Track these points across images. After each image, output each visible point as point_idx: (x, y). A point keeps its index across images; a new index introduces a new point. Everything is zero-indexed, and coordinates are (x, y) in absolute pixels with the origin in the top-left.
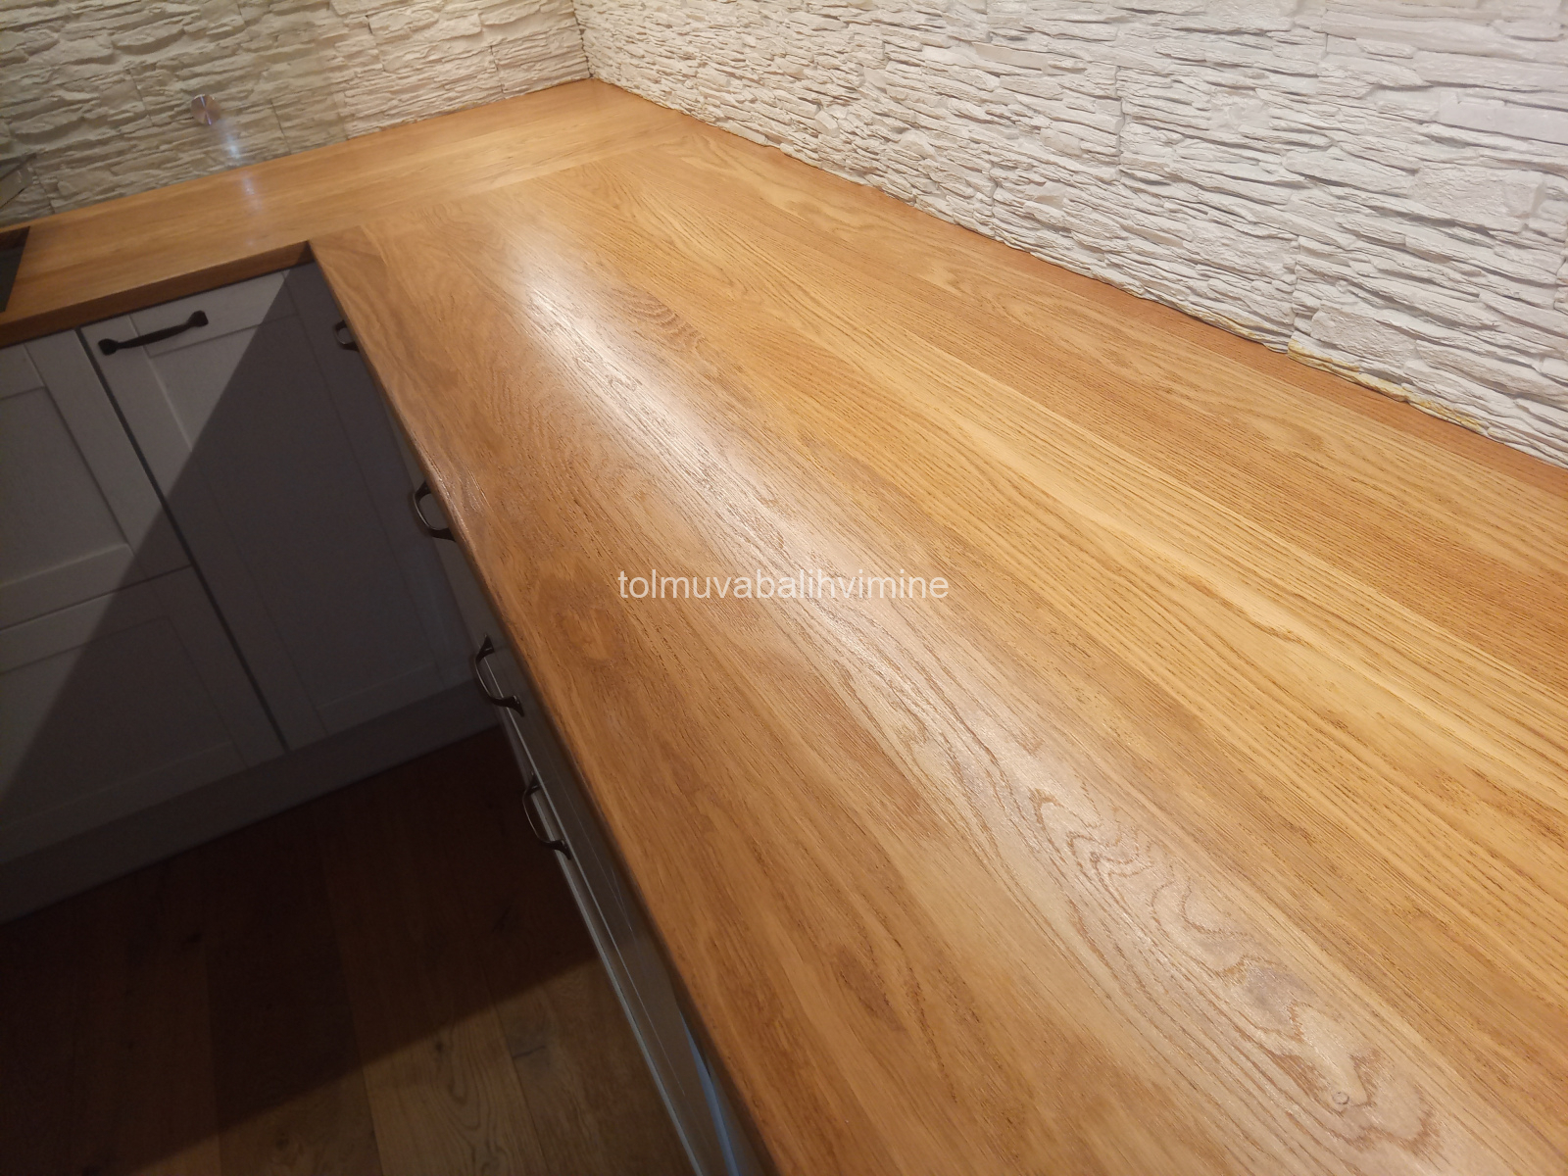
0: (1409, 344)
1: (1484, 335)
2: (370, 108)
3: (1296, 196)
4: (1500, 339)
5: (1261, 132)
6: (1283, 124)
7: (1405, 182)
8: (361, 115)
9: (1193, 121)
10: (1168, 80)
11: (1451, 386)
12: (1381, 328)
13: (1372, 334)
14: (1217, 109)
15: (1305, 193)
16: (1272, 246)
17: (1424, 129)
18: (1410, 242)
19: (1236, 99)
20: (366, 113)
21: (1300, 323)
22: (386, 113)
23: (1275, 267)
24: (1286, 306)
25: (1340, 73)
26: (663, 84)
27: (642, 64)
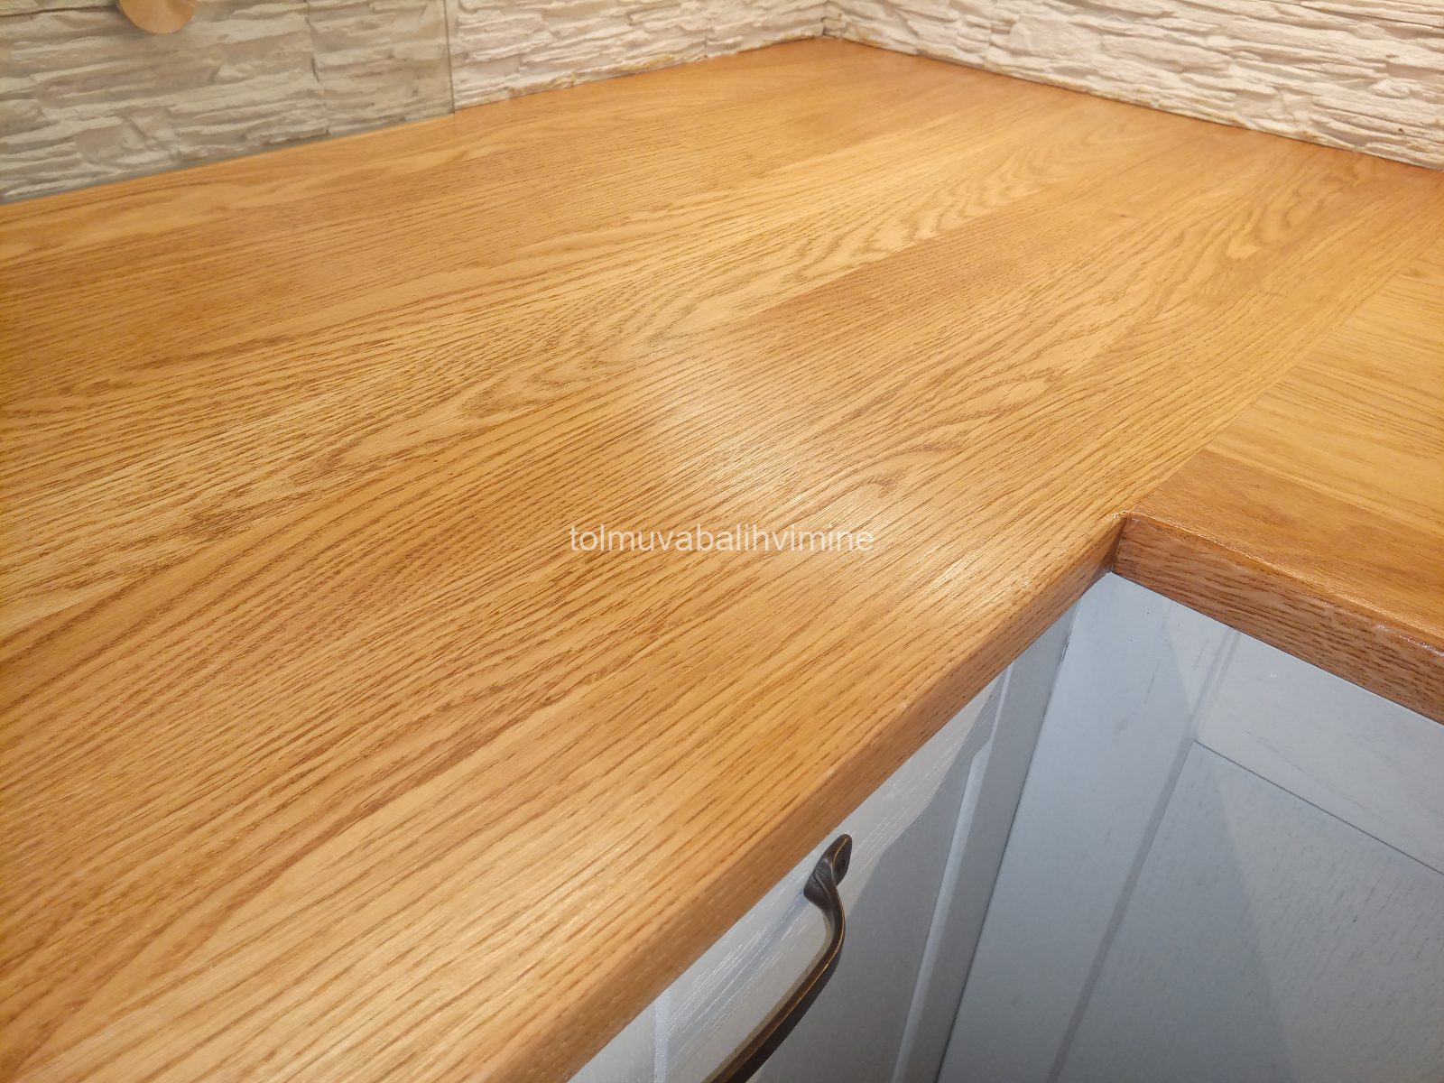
2: (502, 43)
8: (482, 57)
20: (493, 52)
22: (525, 60)
26: (1239, 77)
27: (1143, 29)
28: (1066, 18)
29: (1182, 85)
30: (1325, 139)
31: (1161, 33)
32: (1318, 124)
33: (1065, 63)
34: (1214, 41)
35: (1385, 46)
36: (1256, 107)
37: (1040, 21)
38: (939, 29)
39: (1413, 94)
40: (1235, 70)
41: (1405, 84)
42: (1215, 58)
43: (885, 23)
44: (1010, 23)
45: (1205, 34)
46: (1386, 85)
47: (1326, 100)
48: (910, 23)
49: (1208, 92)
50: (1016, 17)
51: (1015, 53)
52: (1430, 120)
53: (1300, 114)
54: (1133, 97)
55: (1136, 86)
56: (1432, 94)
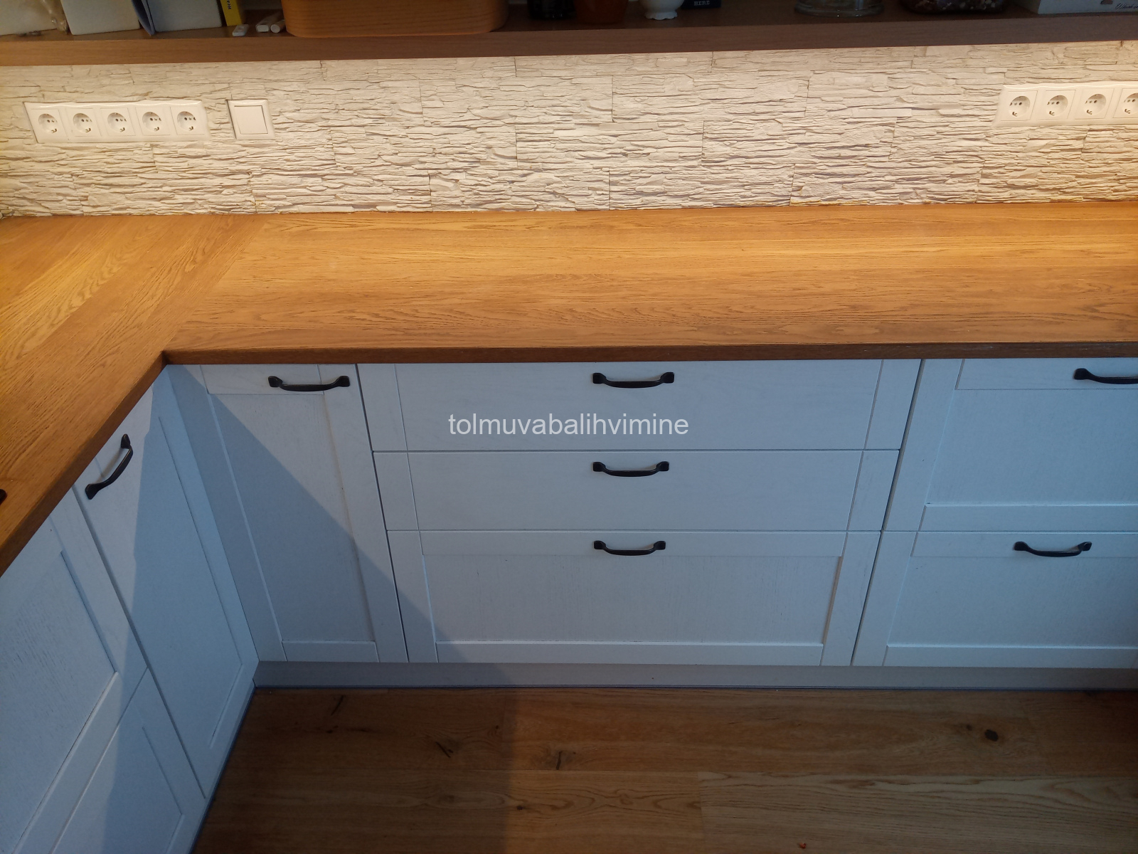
0: (840, 186)
1: (868, 175)
3: (792, 151)
4: (873, 175)
5: (779, 133)
6: (790, 128)
7: (838, 137)
9: (748, 135)
10: (731, 122)
11: (857, 194)
12: (832, 185)
13: (827, 187)
14: (757, 128)
15: (796, 150)
16: (783, 170)
17: (846, 120)
18: (842, 155)
19: (764, 124)
21: (794, 193)
23: (785, 177)
24: (790, 189)
25: (815, 109)
26: (180, 198)
27: (138, 190)
28: (107, 191)
29: (162, 205)
30: (218, 212)
31: (145, 190)
32: (212, 208)
33: (116, 207)
34: (165, 188)
35: (218, 181)
36: (191, 207)
37: (98, 194)
38: (58, 204)
39: (235, 193)
40: (177, 196)
41: (231, 191)
42: (168, 194)
43: (31, 206)
44: (87, 197)
45: (161, 187)
46: (225, 191)
47: (210, 200)
48: (43, 204)
49: (173, 206)
50: (87, 194)
51: (94, 207)
52: (243, 199)
53: (205, 206)
54: (148, 213)
55: (147, 209)
56: (240, 192)
